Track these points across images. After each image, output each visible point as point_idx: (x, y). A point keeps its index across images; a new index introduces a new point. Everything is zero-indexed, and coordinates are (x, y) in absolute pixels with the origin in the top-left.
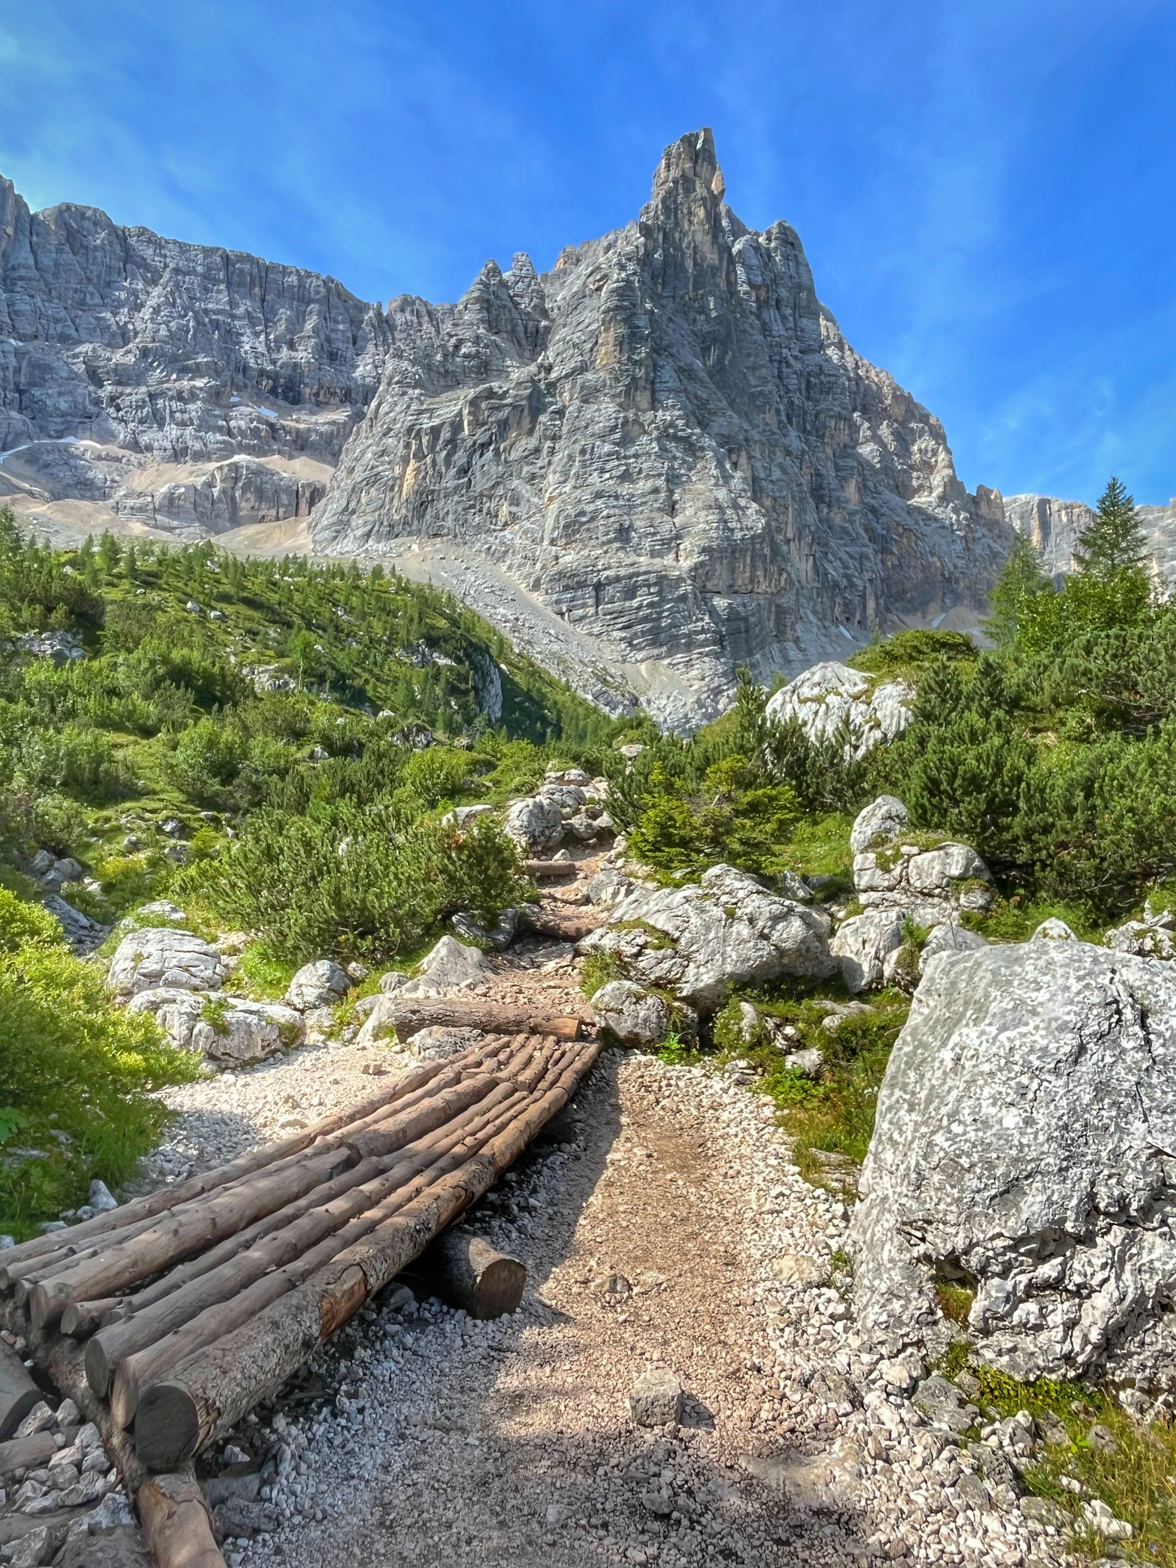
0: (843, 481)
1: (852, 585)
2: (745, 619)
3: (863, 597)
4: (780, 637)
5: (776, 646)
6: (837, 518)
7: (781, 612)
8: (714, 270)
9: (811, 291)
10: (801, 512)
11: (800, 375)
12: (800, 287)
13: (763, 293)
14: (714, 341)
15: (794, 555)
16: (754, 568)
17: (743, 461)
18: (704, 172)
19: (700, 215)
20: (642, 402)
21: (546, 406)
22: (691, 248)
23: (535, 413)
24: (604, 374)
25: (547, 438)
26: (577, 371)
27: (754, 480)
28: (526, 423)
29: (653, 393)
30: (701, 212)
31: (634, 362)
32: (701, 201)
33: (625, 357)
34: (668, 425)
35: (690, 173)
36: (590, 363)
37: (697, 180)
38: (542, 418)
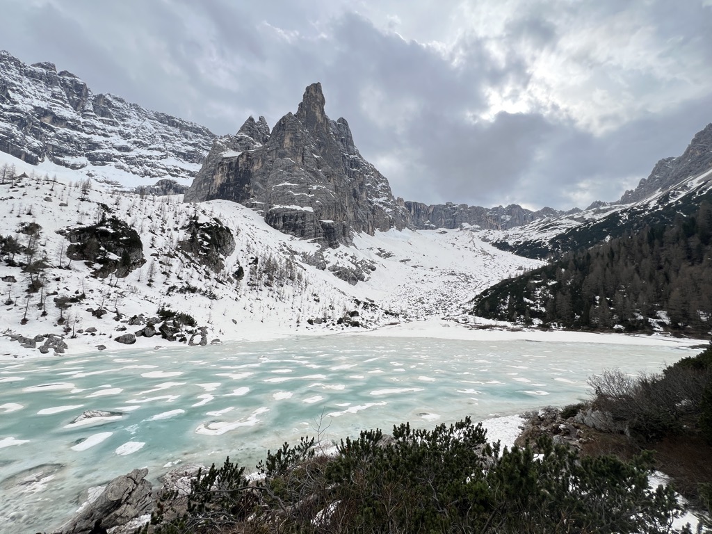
0: (362, 192)
1: (365, 222)
2: (333, 229)
3: (368, 226)
4: (344, 235)
5: (343, 238)
6: (360, 203)
7: (344, 227)
8: (322, 124)
9: (351, 138)
10: (350, 198)
11: (348, 161)
12: (348, 136)
13: (337, 137)
14: (323, 145)
15: (348, 210)
16: (336, 213)
17: (332, 180)
18: (319, 95)
19: (318, 108)
20: (300, 160)
21: (267, 159)
22: (315, 117)
23: (263, 161)
24: (286, 150)
25: (267, 169)
26: (277, 149)
27: (336, 186)
28: (260, 164)
29: (303, 157)
30: (318, 106)
31: (296, 147)
32: (318, 103)
33: (293, 145)
34: (308, 167)
35: (314, 95)
36: (282, 147)
37: (316, 97)
38: (266, 163)
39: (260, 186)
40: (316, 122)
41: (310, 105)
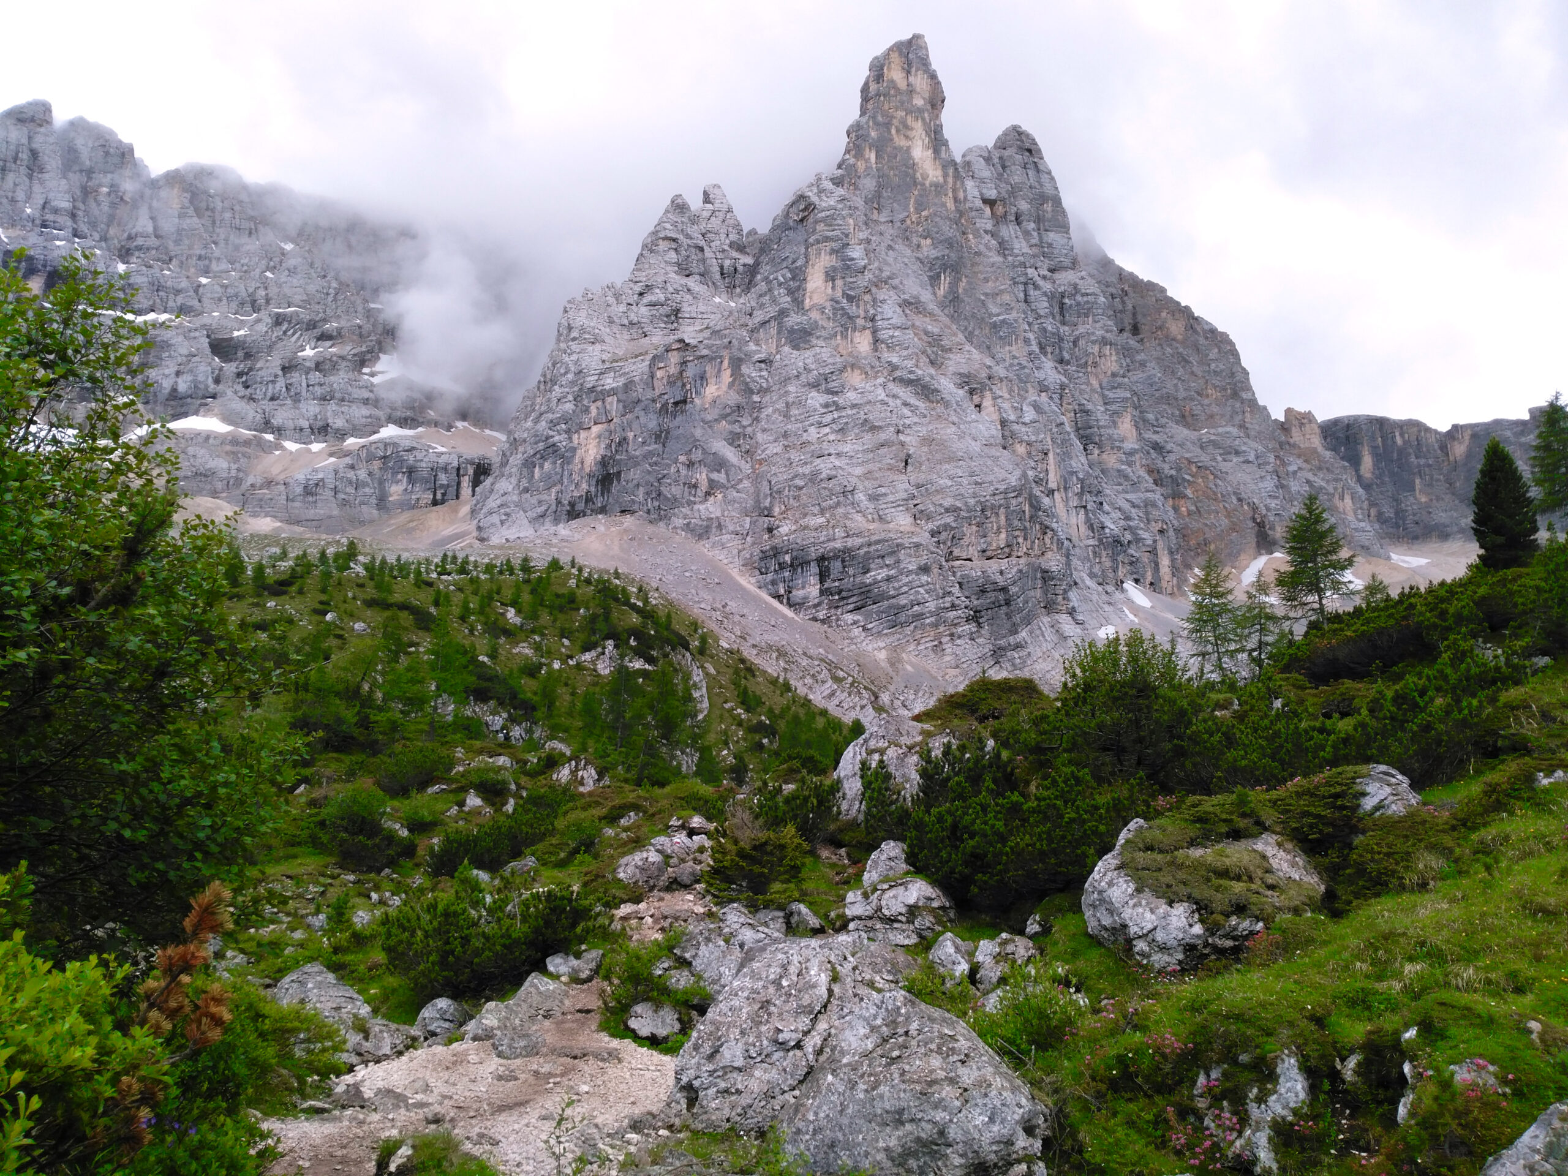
0: (1114, 416)
1: (1138, 540)
2: (1005, 589)
4: (1050, 608)
6: (1112, 460)
7: (1049, 578)
8: (939, 188)
10: (1064, 457)
11: (1051, 297)
13: (999, 208)
14: (944, 268)
15: (1060, 509)
16: (1010, 528)
17: (987, 403)
18: (920, 81)
19: (918, 128)
20: (863, 343)
21: (749, 355)
22: (909, 166)
23: (736, 364)
24: (815, 315)
25: (752, 392)
26: (783, 313)
27: (1004, 423)
28: (726, 377)
29: (875, 332)
30: (918, 126)
31: (850, 299)
32: (918, 113)
33: (839, 294)
34: (894, 368)
35: (902, 84)
36: (798, 303)
37: (911, 91)
38: (745, 369)
39: (730, 454)
40: (915, 184)
41: (887, 125)
